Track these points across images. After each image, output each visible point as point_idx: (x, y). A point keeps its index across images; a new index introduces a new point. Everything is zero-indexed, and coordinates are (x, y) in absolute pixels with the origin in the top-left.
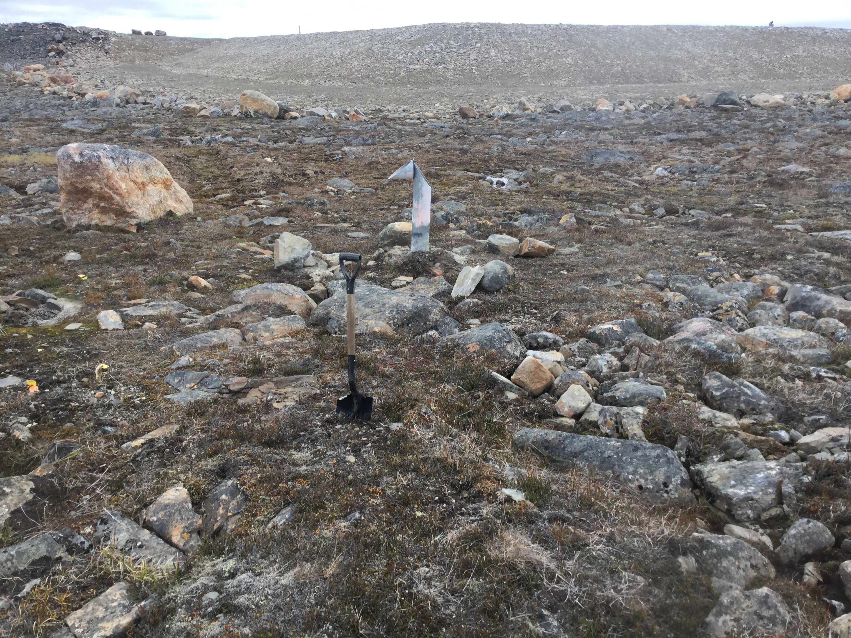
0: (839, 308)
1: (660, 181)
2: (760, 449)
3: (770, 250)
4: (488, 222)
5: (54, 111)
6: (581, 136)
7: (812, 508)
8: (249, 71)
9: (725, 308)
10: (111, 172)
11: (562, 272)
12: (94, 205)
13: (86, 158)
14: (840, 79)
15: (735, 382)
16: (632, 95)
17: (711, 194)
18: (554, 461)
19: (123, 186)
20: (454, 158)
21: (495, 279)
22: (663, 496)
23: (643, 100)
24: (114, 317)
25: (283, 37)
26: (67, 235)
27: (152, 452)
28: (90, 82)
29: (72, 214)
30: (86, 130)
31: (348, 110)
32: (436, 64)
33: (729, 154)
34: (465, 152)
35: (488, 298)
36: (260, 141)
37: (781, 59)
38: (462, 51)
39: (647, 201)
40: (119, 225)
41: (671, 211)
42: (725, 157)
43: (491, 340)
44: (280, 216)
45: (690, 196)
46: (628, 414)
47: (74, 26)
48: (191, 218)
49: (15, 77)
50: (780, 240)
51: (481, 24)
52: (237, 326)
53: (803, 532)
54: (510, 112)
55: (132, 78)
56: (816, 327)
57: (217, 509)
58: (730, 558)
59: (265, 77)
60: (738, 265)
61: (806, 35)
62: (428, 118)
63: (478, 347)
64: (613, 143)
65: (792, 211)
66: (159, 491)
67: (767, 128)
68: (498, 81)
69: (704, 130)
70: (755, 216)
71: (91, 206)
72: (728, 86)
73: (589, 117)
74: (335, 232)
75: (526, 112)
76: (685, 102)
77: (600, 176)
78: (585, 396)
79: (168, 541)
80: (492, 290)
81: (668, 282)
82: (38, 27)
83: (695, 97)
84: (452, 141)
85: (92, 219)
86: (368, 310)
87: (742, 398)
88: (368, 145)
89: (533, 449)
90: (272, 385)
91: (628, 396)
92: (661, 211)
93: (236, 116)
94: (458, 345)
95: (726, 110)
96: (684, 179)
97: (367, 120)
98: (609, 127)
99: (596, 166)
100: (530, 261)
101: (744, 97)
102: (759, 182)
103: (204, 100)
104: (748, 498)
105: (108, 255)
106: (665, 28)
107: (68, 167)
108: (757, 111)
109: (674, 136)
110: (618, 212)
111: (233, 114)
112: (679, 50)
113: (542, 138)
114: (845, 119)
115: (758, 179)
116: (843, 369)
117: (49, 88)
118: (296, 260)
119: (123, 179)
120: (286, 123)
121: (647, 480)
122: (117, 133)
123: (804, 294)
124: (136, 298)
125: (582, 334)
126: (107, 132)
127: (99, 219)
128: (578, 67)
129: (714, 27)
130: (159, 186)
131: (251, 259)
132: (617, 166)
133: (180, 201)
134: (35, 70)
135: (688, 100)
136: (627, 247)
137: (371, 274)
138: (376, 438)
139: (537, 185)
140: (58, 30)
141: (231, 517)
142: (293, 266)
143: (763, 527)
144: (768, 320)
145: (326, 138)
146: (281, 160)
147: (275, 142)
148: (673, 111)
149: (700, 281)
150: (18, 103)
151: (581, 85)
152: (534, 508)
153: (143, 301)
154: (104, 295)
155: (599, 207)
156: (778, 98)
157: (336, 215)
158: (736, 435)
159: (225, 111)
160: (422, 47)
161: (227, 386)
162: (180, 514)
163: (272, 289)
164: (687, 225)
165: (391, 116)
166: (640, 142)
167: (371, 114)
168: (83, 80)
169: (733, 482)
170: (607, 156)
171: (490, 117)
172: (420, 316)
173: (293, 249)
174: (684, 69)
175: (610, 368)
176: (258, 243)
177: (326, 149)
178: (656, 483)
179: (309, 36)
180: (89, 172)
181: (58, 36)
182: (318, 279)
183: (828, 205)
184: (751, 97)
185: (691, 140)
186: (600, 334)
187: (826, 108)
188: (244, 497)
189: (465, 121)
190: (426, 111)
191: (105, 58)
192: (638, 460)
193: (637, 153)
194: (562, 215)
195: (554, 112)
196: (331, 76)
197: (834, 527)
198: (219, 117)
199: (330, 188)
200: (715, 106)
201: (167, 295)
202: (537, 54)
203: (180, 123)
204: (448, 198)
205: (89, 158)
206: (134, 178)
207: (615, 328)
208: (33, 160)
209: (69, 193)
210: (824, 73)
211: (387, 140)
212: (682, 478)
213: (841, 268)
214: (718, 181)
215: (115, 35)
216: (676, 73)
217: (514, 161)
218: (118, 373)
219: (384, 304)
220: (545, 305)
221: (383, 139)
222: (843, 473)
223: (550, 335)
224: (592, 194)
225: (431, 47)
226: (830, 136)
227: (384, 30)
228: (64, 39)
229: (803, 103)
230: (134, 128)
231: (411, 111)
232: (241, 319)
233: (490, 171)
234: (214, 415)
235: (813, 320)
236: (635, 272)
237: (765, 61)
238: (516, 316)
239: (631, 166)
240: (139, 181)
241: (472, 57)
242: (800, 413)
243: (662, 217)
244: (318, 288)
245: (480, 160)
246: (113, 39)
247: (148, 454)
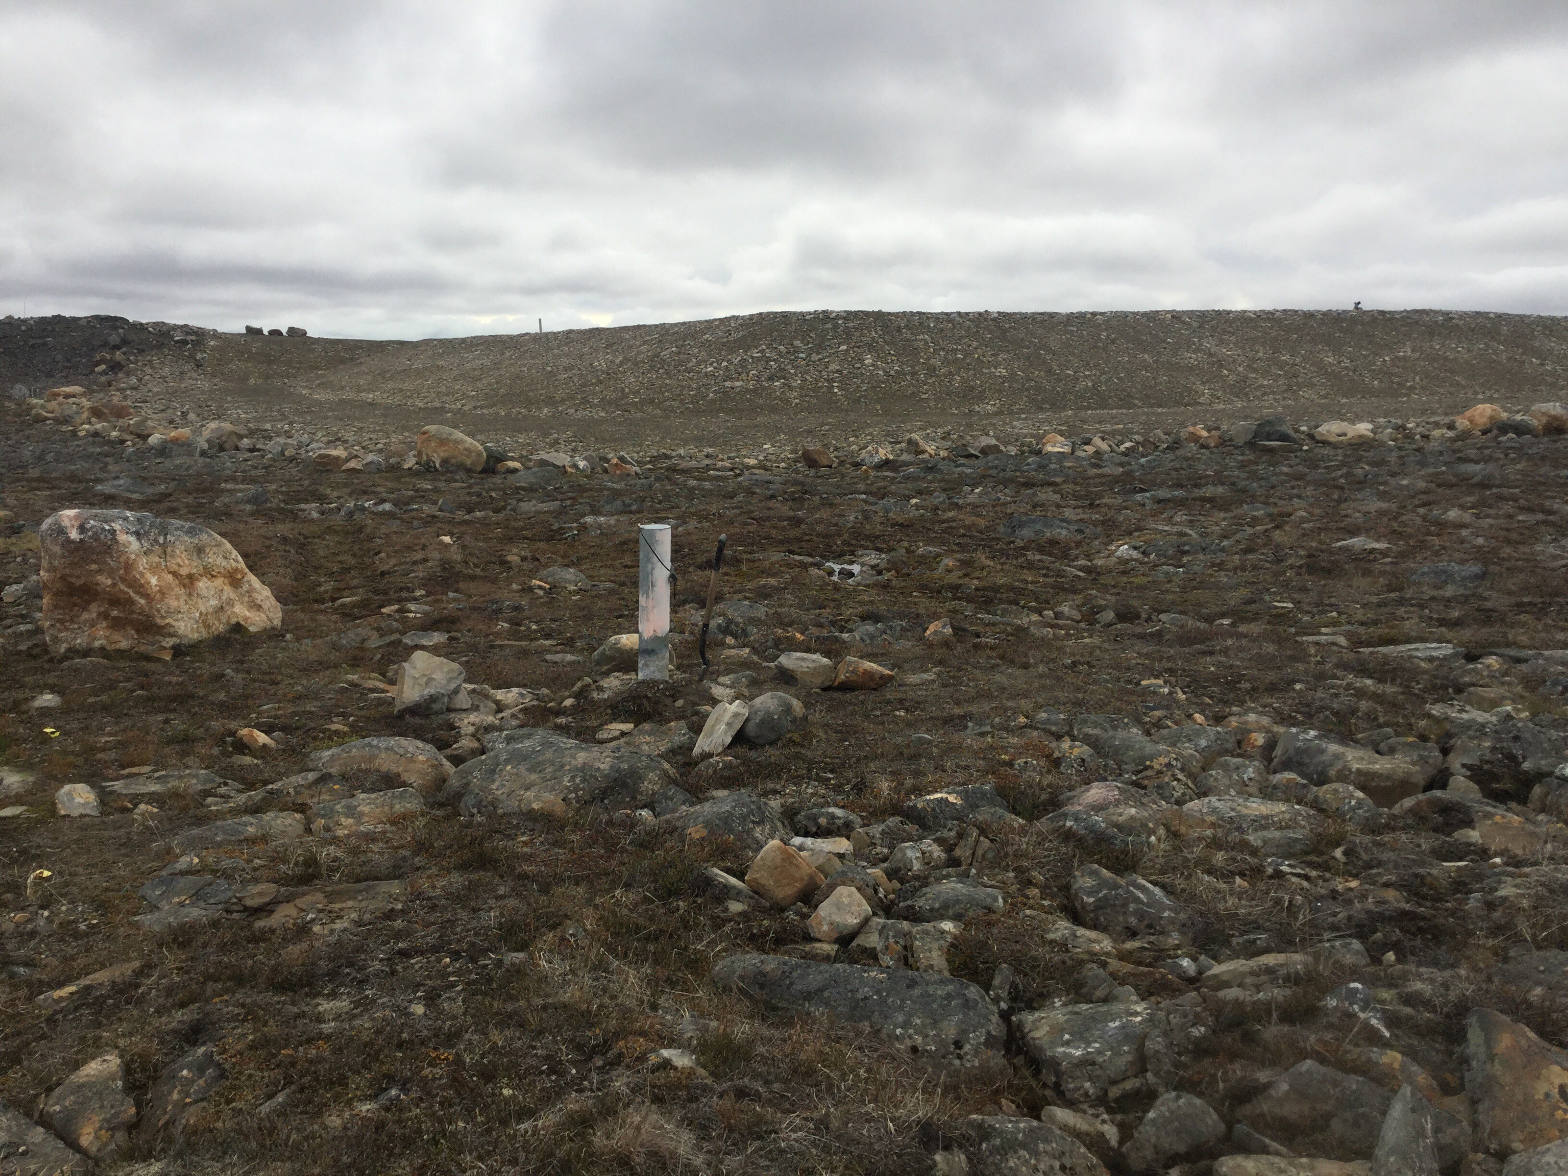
0: (1355, 766)
1: (1122, 568)
2: (1136, 988)
3: (1271, 676)
4: (798, 635)
5: (86, 465)
6: (1005, 495)
7: (1195, 1078)
8: (447, 395)
9: (1157, 767)
10: (133, 557)
11: (897, 713)
12: (99, 614)
13: (90, 533)
14: (1480, 396)
15: (1123, 882)
16: (1108, 427)
17: (1203, 588)
18: (775, 1009)
19: (154, 581)
20: (774, 532)
21: (767, 722)
22: (951, 1064)
23: (1126, 434)
24: (88, 795)
25: (511, 337)
26: (47, 666)
27: (84, 1004)
28: (164, 415)
29: (60, 631)
30: (135, 496)
31: (610, 456)
32: (771, 378)
33: (1255, 521)
34: (798, 522)
35: (753, 754)
36: (441, 510)
37: (1374, 364)
38: (815, 357)
39: (1087, 600)
40: (142, 648)
41: (1126, 616)
42: (1246, 528)
43: (726, 820)
44: (437, 629)
45: (1167, 591)
46: (926, 932)
47: (144, 322)
48: (273, 635)
49: (31, 407)
50: (1294, 659)
51: (849, 313)
52: (302, 808)
53: (1167, 1114)
54: (891, 457)
55: (238, 407)
56: (1310, 797)
57: (170, 1093)
58: (1022, 1152)
59: (473, 404)
60: (1208, 700)
61: (1417, 322)
62: (748, 467)
63: (704, 833)
64: (1058, 506)
65: (1334, 614)
66: (77, 1065)
67: (1334, 479)
68: (878, 407)
69: (1223, 484)
70: (1269, 623)
71: (94, 615)
72: (1280, 409)
73: (1028, 464)
74: (524, 653)
75: (921, 457)
76: (1200, 437)
77: (1020, 560)
78: (860, 905)
79: (73, 1145)
80: (761, 741)
81: (1072, 728)
82: (81, 322)
83: (1217, 428)
84: (778, 505)
85: (95, 639)
86: (534, 777)
87: (1132, 907)
88: (631, 512)
89: (741, 990)
90: (320, 896)
91: (937, 905)
92: (1109, 616)
93: (410, 469)
94: (675, 829)
95: (1271, 450)
96: (1164, 564)
97: (639, 471)
98: (1058, 480)
99: (1020, 543)
100: (849, 696)
101: (1304, 428)
102: (1292, 567)
103: (359, 443)
104: (1087, 1061)
105: (110, 696)
106: (1169, 316)
107: (57, 549)
108: (1326, 451)
109: (1163, 493)
110: (1035, 617)
111: (406, 467)
112: (1194, 352)
113: (939, 498)
114: (1477, 462)
115: (1290, 562)
116: (1326, 862)
117: (87, 426)
118: (433, 699)
119: (154, 569)
120: (498, 480)
121: (927, 1036)
122: (190, 499)
123: (1300, 744)
124: (133, 765)
125: (896, 809)
126: (172, 498)
127: (107, 637)
128: (1017, 381)
129: (1255, 313)
130: (219, 582)
131: (358, 699)
132: (1053, 543)
133: (257, 607)
134: (67, 396)
135: (1205, 434)
136: (1018, 672)
137: (561, 720)
138: (474, 976)
139: (909, 575)
140: (115, 328)
141: (191, 1104)
142: (428, 708)
143: (1110, 1111)
144: (1229, 787)
145: (558, 503)
146: (468, 539)
147: (470, 511)
148: (1178, 452)
149: (1127, 724)
150: (27, 452)
151: (1022, 411)
152: (706, 1078)
153: (145, 769)
154: (80, 761)
155: (1003, 610)
156: (1364, 428)
157: (534, 627)
158: (1104, 965)
159: (392, 461)
160: (745, 351)
161: (240, 899)
162: (100, 1099)
163: (378, 747)
164: (1142, 637)
165: (684, 465)
166: (1106, 505)
167: (649, 462)
168: (150, 412)
169: (1067, 1037)
170: (1038, 527)
171: (857, 465)
172: (624, 785)
173: (429, 681)
174: (1203, 383)
175: (928, 864)
176: (384, 675)
177: (552, 520)
178: (941, 1043)
179: (555, 335)
180: (94, 557)
181: (114, 339)
182: (471, 729)
183: (1401, 602)
184: (1317, 427)
185: (1195, 499)
186: (924, 808)
187: (1448, 444)
188: (218, 1072)
189: (812, 472)
190: (745, 457)
191: (195, 375)
192: (914, 1002)
193: (1095, 524)
194: (930, 623)
195: (970, 456)
196: (589, 402)
197: (1223, 1105)
198: (379, 471)
199: (538, 583)
200: (1251, 444)
201: (190, 760)
202: (946, 362)
203: (306, 483)
204: (740, 596)
205: (95, 534)
206: (174, 567)
207: (952, 799)
208: (26, 546)
209: (58, 594)
210: (1451, 385)
211: (665, 505)
212: (989, 1033)
213: (1381, 703)
214: (1221, 566)
215: (216, 335)
216: (1190, 390)
217: (878, 537)
218: (66, 884)
219: (562, 766)
220: (850, 766)
221: (660, 502)
222: (1259, 1022)
223: (839, 812)
224: (996, 589)
225: (762, 351)
226: (1440, 490)
227: (684, 324)
228: (125, 342)
229: (1406, 437)
230: (222, 491)
231: (721, 456)
232: (312, 796)
233: (833, 553)
234: (205, 945)
235: (1304, 786)
236: (1016, 711)
237: (1346, 368)
238: (795, 784)
239: (1079, 544)
240: (184, 571)
241: (833, 367)
242: (1227, 931)
243: (1110, 625)
244: (466, 743)
245: (819, 535)
246: (212, 343)
247: (76, 1008)
